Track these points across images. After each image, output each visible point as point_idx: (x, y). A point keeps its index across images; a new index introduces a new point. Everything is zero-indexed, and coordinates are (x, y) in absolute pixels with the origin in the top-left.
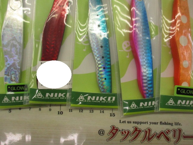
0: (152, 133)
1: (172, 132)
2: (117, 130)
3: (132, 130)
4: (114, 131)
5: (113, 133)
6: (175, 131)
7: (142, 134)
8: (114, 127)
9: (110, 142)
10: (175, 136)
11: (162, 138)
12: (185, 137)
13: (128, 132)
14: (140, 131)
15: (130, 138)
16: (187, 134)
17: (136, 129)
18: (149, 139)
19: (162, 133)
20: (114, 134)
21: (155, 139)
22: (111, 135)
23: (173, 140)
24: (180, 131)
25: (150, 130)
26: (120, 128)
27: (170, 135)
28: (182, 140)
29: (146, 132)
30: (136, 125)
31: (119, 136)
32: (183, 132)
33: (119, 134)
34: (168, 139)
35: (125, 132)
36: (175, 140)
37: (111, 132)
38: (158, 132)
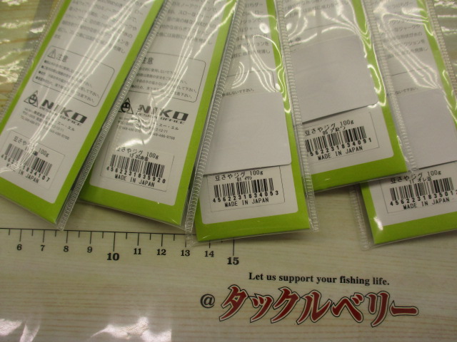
0: (323, 301)
1: (367, 300)
2: (243, 295)
3: (276, 295)
4: (238, 298)
5: (234, 302)
6: (373, 297)
7: (300, 305)
8: (236, 290)
9: (227, 322)
10: (372, 310)
11: (346, 314)
12: (397, 311)
13: (269, 300)
14: (295, 298)
15: (272, 313)
16: (400, 303)
17: (286, 293)
18: (316, 316)
19: (345, 301)
20: (236, 306)
21: (329, 315)
22: (230, 306)
23: (369, 317)
24: (385, 296)
25: (317, 296)
26: (251, 292)
27: (363, 307)
28: (389, 317)
29: (309, 299)
30: (286, 284)
31: (247, 309)
32: (391, 300)
33: (247, 304)
34: (357, 316)
35: (262, 301)
36: (373, 317)
37: (230, 299)
38: (336, 300)
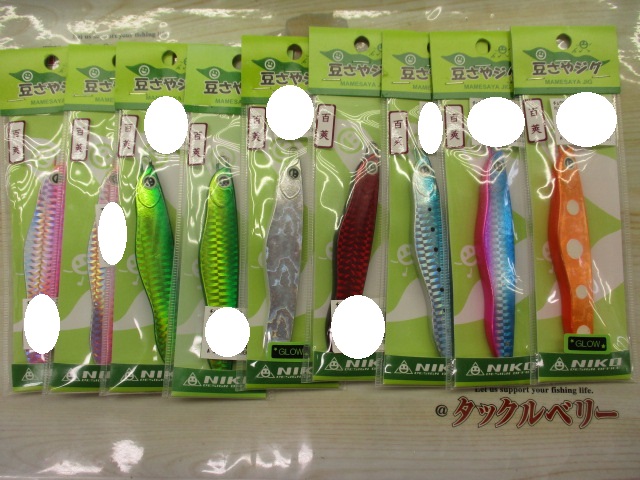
0: (538, 408)
1: (575, 406)
2: (471, 405)
3: (499, 404)
4: (465, 408)
5: (463, 411)
6: (580, 404)
7: (519, 412)
8: (464, 401)
9: (459, 428)
10: (580, 414)
11: (557, 418)
12: (600, 415)
13: (493, 409)
14: (514, 406)
15: (496, 419)
16: (603, 408)
17: (507, 403)
18: (532, 421)
19: (557, 408)
20: (466, 414)
21: (543, 420)
22: (461, 414)
23: (577, 421)
24: (590, 403)
25: (532, 404)
26: (477, 403)
27: (572, 412)
28: (594, 420)
29: (527, 407)
30: (505, 394)
31: (475, 416)
32: (596, 405)
33: (475, 412)
34: (567, 420)
35: (487, 409)
36: (581, 420)
37: (460, 409)
38: (549, 407)
